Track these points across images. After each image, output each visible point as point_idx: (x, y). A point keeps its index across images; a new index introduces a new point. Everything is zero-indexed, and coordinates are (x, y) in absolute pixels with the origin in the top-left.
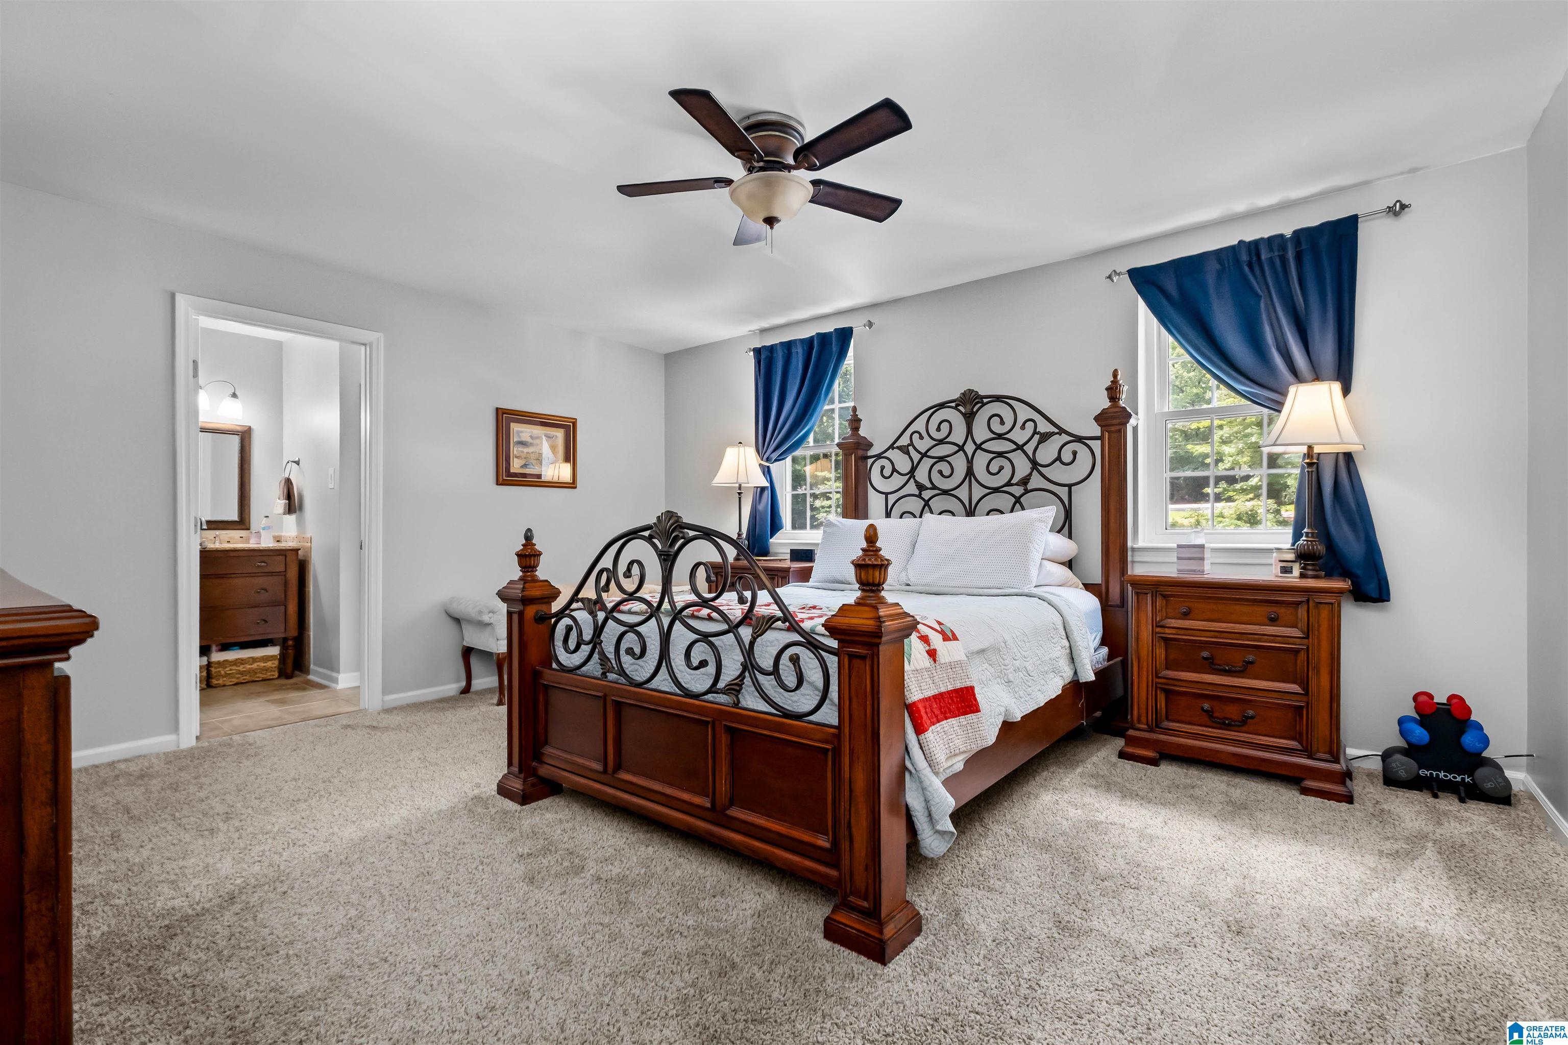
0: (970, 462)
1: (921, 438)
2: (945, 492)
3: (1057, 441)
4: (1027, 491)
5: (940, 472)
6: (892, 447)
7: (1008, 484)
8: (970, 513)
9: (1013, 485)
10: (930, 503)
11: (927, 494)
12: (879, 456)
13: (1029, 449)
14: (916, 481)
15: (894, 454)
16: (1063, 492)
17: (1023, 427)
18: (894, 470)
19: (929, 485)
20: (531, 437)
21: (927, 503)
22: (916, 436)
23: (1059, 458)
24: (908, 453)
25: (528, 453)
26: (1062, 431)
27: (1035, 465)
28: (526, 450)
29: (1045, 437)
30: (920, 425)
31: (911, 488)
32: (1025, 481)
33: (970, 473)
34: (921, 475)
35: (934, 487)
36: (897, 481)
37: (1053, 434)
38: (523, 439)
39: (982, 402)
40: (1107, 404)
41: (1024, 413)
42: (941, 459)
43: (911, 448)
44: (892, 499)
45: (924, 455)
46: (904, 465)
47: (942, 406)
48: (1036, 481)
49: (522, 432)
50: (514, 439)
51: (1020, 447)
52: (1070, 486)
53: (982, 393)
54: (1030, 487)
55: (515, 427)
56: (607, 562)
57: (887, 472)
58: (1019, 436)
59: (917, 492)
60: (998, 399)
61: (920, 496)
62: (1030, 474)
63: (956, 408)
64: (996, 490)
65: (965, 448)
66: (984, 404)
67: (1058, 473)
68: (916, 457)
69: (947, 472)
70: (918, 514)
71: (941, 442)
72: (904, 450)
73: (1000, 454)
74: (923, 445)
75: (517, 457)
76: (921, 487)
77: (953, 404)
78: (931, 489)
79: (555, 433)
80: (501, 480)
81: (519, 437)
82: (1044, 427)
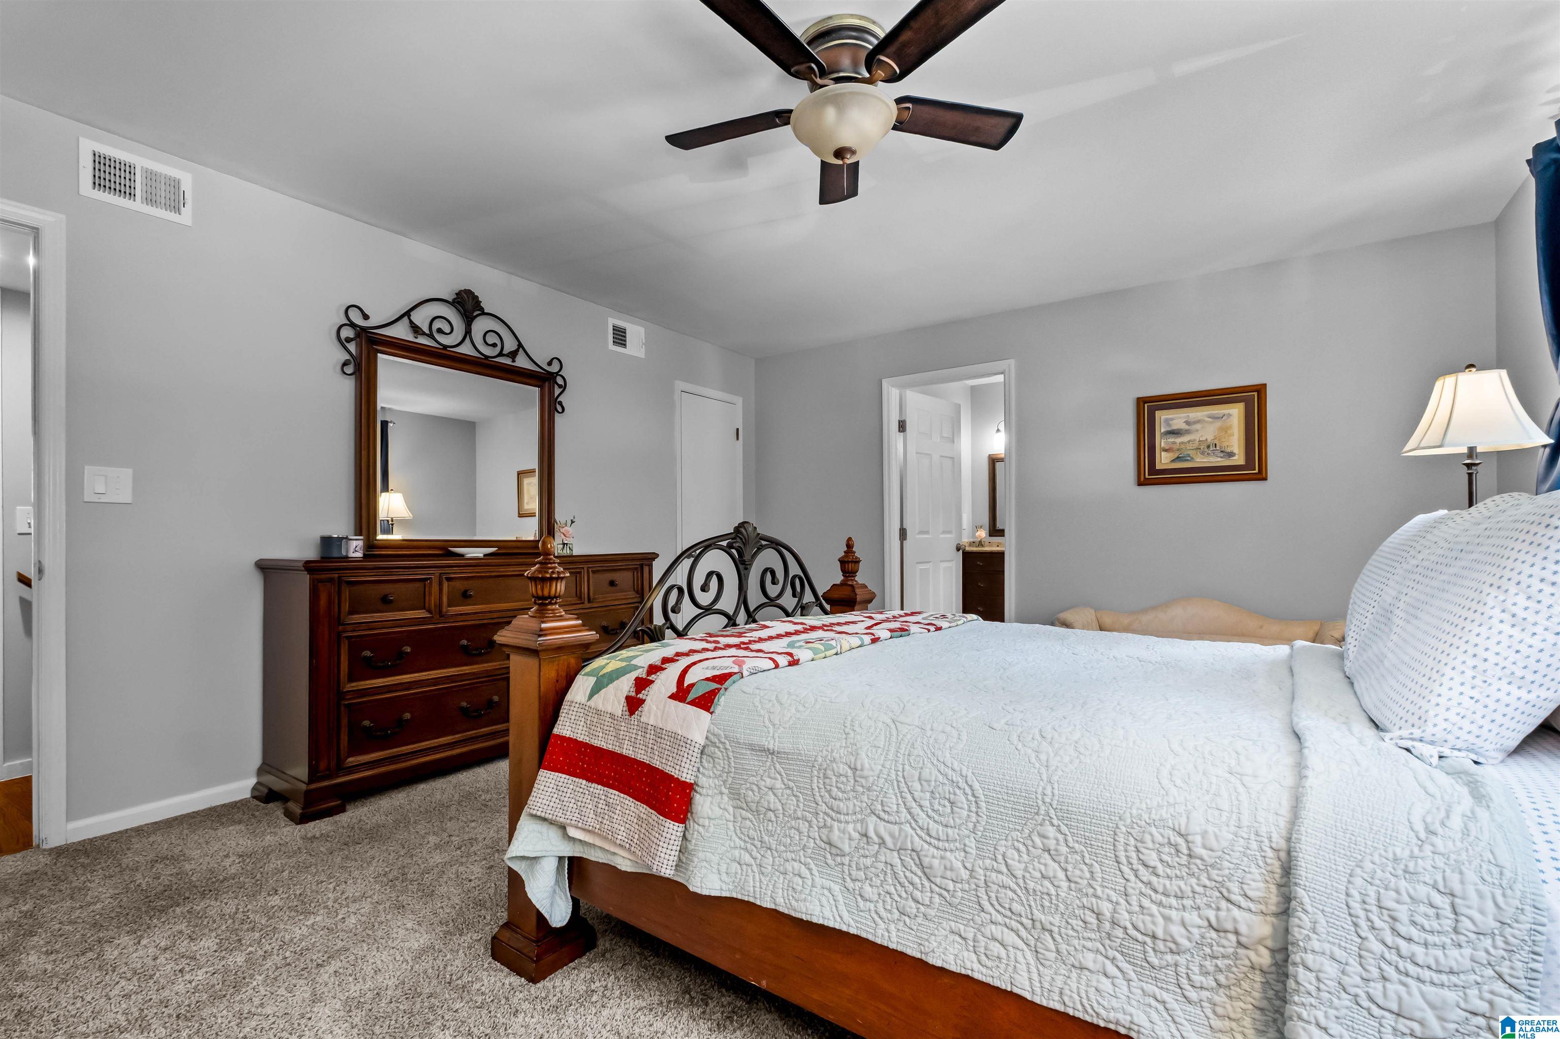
20: (1187, 423)
25: (1182, 443)
28: (1179, 440)
38: (1175, 427)
49: (1172, 419)
50: (1161, 428)
55: (1162, 416)
75: (1166, 450)
79: (1226, 412)
80: (1142, 479)
81: (1169, 425)
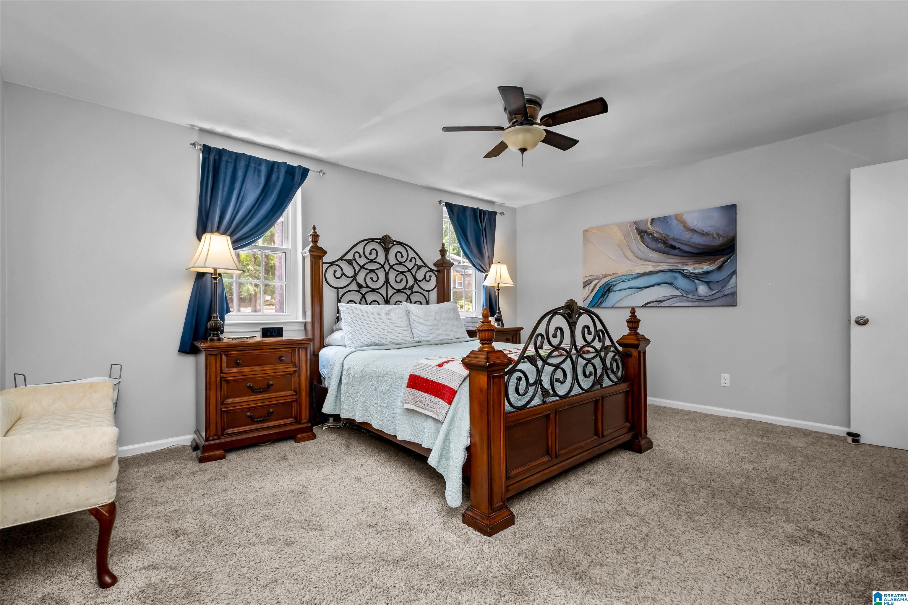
0: (387, 275)
1: (360, 256)
2: (374, 290)
3: (424, 270)
4: (412, 293)
5: (371, 278)
6: (341, 259)
7: (405, 288)
8: (387, 302)
9: (407, 289)
10: (365, 296)
11: (363, 291)
12: (332, 264)
13: (413, 271)
14: (357, 283)
15: (344, 265)
16: (426, 294)
17: (411, 261)
18: (343, 274)
19: (365, 286)
21: (363, 296)
22: (357, 255)
23: (425, 278)
24: (352, 264)
26: (426, 266)
27: (416, 280)
29: (419, 267)
30: (359, 249)
31: (354, 286)
32: (411, 288)
33: (387, 281)
34: (360, 279)
35: (368, 287)
36: (344, 282)
37: (423, 266)
39: (393, 243)
40: (439, 257)
41: (412, 254)
42: (372, 271)
43: (354, 262)
44: (341, 292)
45: (362, 267)
46: (349, 271)
47: (372, 240)
48: (416, 288)
51: (410, 270)
52: (428, 291)
53: (393, 238)
54: (414, 291)
56: (541, 329)
57: (338, 274)
58: (410, 265)
59: (357, 289)
60: (401, 244)
61: (359, 291)
62: (414, 285)
63: (379, 243)
64: (399, 291)
65: (385, 266)
66: (394, 245)
67: (424, 285)
68: (357, 268)
69: (375, 279)
70: (358, 302)
71: (372, 261)
72: (349, 262)
73: (401, 273)
74: (362, 261)
76: (360, 286)
77: (378, 241)
78: (366, 287)
82: (419, 263)
